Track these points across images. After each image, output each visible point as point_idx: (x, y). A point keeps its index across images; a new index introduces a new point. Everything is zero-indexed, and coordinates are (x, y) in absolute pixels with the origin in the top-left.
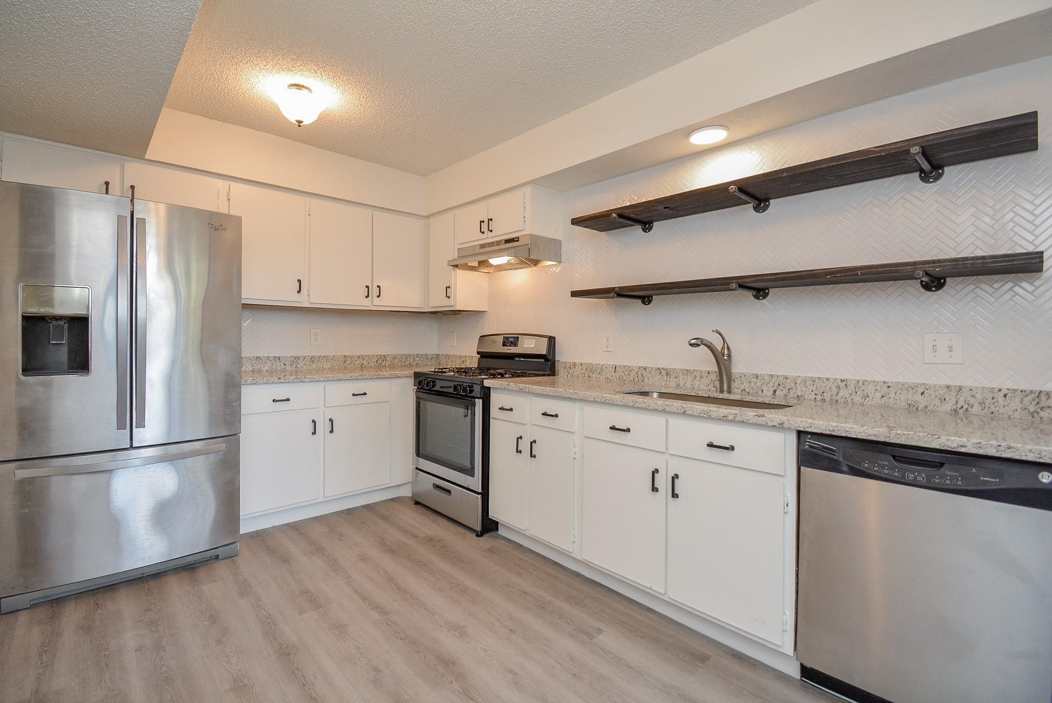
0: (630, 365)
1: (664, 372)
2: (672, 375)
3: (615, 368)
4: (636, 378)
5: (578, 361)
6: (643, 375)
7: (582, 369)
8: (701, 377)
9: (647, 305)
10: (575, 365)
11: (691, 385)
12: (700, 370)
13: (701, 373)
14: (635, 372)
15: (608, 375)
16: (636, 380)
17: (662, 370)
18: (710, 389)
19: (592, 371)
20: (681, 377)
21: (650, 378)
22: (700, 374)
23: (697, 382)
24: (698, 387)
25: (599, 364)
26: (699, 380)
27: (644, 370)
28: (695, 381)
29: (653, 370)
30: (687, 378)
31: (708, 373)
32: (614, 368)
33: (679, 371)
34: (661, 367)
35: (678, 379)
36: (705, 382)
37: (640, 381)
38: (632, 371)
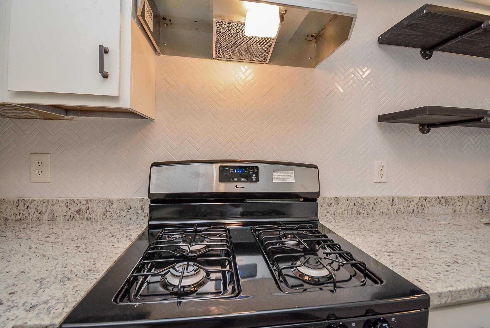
0: (409, 196)
1: (443, 201)
2: (450, 202)
3: (393, 200)
4: (415, 209)
5: (342, 195)
6: (423, 205)
7: (349, 205)
8: (473, 202)
9: (426, 133)
10: (337, 200)
11: (465, 210)
12: (472, 196)
13: (473, 198)
14: (415, 203)
15: (383, 210)
16: (416, 211)
17: (441, 199)
18: (478, 212)
19: (362, 206)
20: (458, 203)
21: (430, 208)
22: (472, 200)
23: (469, 207)
24: (470, 211)
25: (372, 198)
26: (471, 205)
27: (424, 201)
28: (468, 206)
29: (434, 200)
30: (462, 204)
31: (478, 198)
32: (391, 201)
33: (456, 198)
34: (440, 196)
35: (455, 206)
36: (475, 206)
37: (420, 212)
38: (412, 203)
